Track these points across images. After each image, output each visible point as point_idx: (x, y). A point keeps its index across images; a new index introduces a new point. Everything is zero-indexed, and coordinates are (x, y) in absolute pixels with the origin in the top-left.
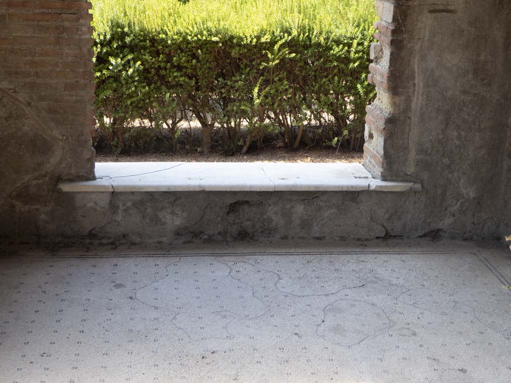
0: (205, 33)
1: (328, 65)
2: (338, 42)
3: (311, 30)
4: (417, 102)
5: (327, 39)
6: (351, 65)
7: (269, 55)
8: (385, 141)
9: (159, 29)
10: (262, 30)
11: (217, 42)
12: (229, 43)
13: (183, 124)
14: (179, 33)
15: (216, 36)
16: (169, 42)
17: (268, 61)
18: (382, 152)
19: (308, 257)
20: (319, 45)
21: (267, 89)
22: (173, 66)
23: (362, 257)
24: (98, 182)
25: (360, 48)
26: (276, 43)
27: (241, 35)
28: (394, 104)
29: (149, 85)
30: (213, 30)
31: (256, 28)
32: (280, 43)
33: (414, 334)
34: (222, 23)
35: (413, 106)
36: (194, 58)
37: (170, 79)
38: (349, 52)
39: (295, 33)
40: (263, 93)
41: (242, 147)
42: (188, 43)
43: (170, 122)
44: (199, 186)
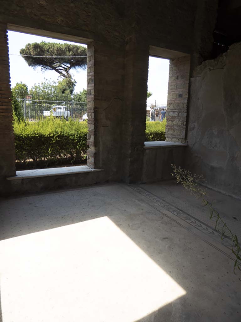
0: (34, 134)
1: (69, 141)
2: (71, 135)
3: (64, 132)
4: (101, 149)
5: (68, 135)
6: (75, 141)
7: (53, 140)
8: (94, 159)
9: (20, 134)
10: (50, 133)
11: (37, 137)
12: (41, 137)
13: (28, 160)
14: (26, 134)
15: (37, 135)
16: (24, 137)
17: (52, 141)
18: (93, 162)
19: (79, 190)
20: (66, 136)
21: (53, 149)
22: (25, 144)
23: (92, 189)
24: (17, 176)
25: (77, 136)
26: (54, 136)
27: (44, 134)
28: (96, 150)
29: (18, 149)
30: (36, 133)
31: (49, 132)
32: (56, 136)
33: (111, 204)
34: (39, 131)
35: (100, 150)
36: (31, 141)
37: (24, 148)
38: (74, 138)
39: (60, 133)
40: (52, 150)
41: (46, 165)
42: (29, 137)
43: (24, 160)
44: (47, 175)
